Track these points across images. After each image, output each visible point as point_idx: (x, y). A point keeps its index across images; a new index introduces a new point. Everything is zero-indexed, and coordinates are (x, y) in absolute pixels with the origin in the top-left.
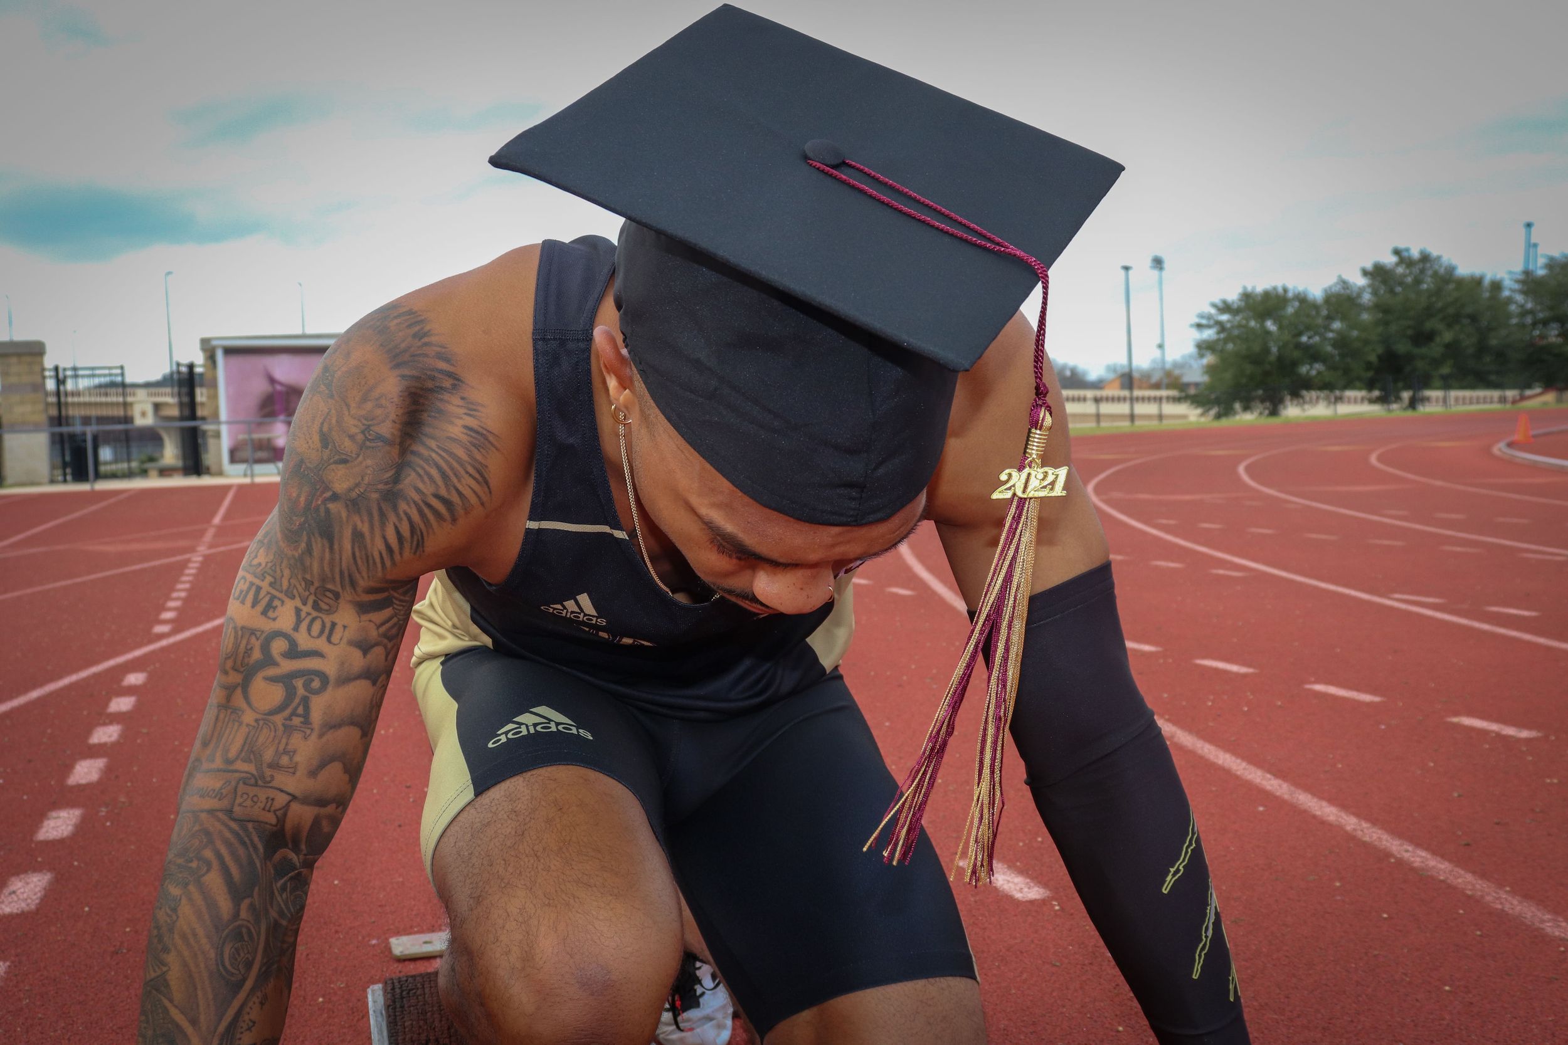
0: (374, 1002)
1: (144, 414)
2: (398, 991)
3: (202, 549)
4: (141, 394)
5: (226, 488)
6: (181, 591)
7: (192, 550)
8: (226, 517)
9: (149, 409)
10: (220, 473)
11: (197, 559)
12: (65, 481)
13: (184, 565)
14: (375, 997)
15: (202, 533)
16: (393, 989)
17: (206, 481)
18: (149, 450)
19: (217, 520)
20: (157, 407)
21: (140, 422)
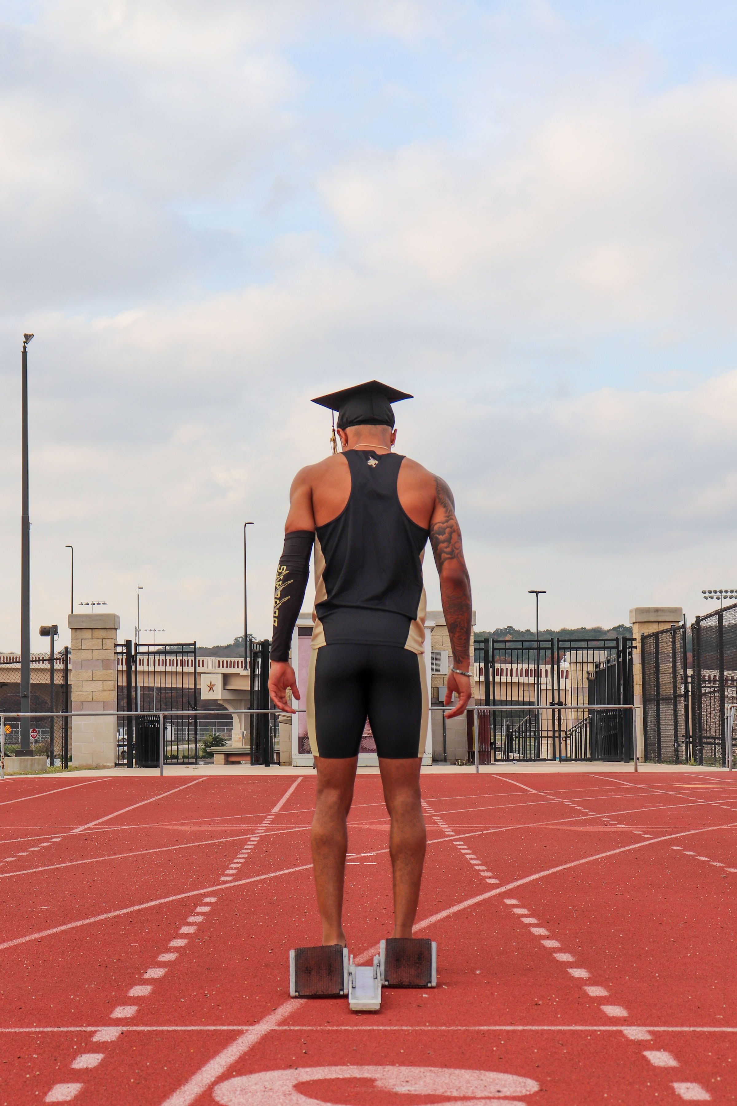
0: (291, 955)
1: (211, 688)
2: (299, 952)
3: (260, 832)
4: (210, 663)
5: (292, 779)
6: (241, 857)
7: (252, 832)
8: (284, 808)
9: (218, 681)
10: (289, 763)
11: (255, 839)
12: (130, 765)
13: (245, 842)
14: (292, 954)
15: (262, 819)
16: (298, 951)
17: (274, 770)
18: (215, 731)
19: (276, 810)
20: (226, 678)
21: (206, 695)
